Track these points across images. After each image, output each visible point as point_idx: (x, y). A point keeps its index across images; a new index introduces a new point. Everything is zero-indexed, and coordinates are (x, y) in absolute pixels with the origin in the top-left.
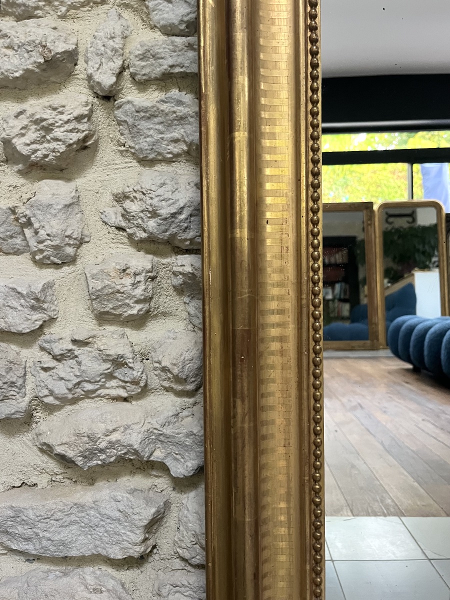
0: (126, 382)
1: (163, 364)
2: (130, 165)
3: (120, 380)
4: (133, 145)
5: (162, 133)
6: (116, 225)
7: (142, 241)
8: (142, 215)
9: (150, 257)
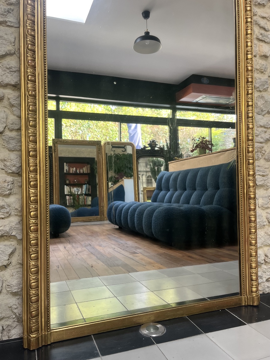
0: (4, 213)
1: (16, 208)
2: (6, 151)
3: (2, 212)
4: (7, 146)
5: (16, 144)
6: (2, 168)
7: (10, 173)
8: (10, 166)
9: (12, 177)
